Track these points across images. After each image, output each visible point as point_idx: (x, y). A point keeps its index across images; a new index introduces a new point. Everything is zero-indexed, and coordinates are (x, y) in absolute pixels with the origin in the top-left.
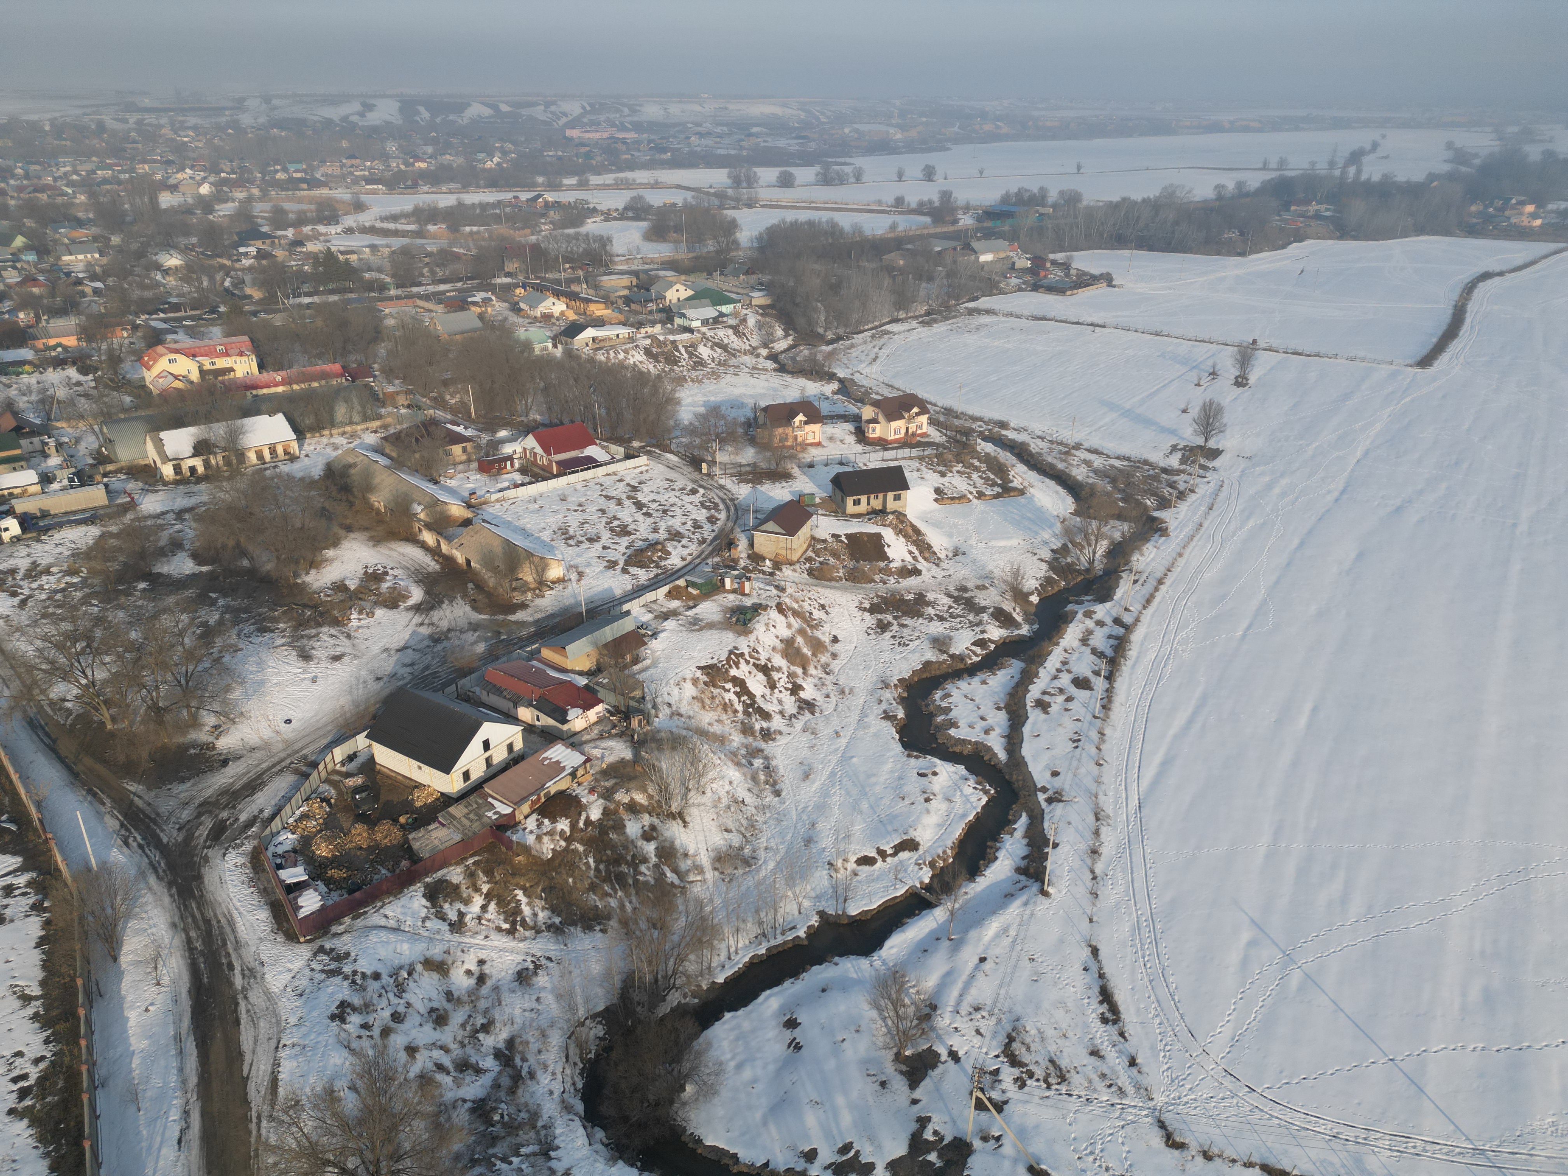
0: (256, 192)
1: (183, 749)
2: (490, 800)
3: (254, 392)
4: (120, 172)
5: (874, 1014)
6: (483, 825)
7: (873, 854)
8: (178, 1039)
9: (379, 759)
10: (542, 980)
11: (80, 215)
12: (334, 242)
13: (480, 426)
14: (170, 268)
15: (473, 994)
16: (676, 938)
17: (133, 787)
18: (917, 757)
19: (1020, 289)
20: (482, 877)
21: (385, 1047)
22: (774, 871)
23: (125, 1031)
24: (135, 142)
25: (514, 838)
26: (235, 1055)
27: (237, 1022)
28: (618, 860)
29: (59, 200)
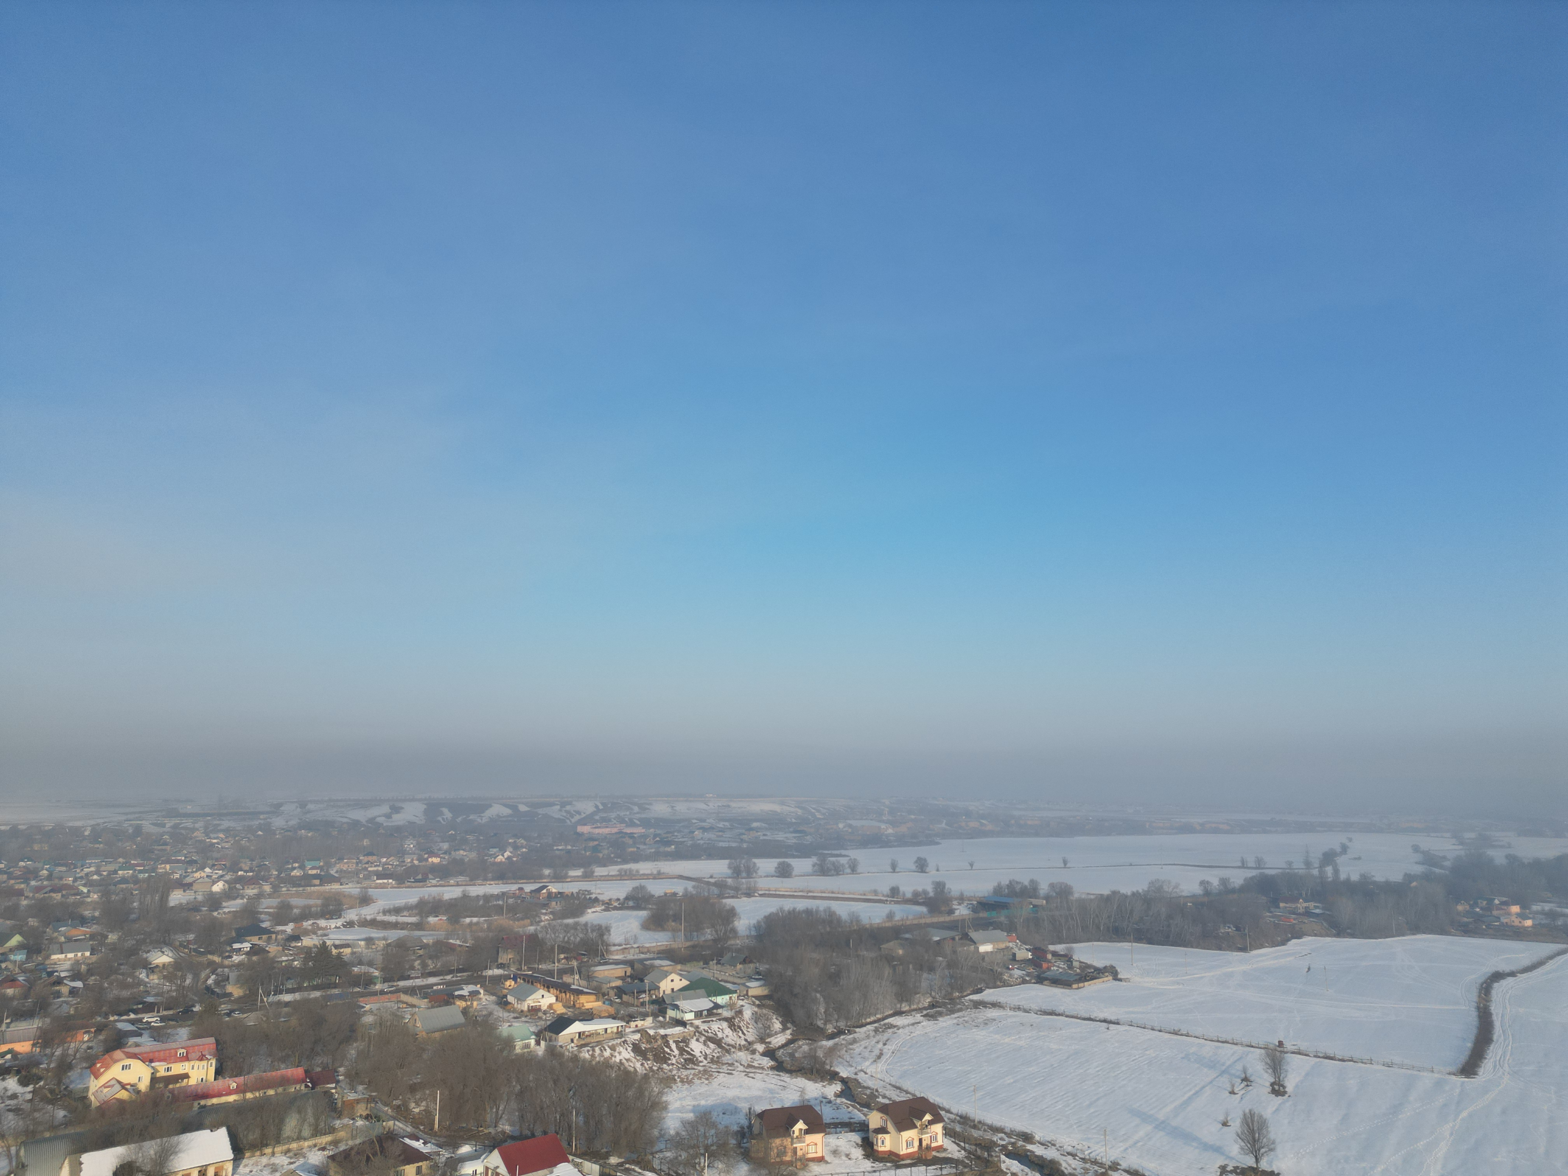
0: (267, 888)
3: (203, 1102)
4: (140, 872)
11: (87, 913)
12: (331, 936)
13: (442, 1140)
14: (157, 966)
19: (1024, 982)
24: (165, 844)
29: (72, 899)
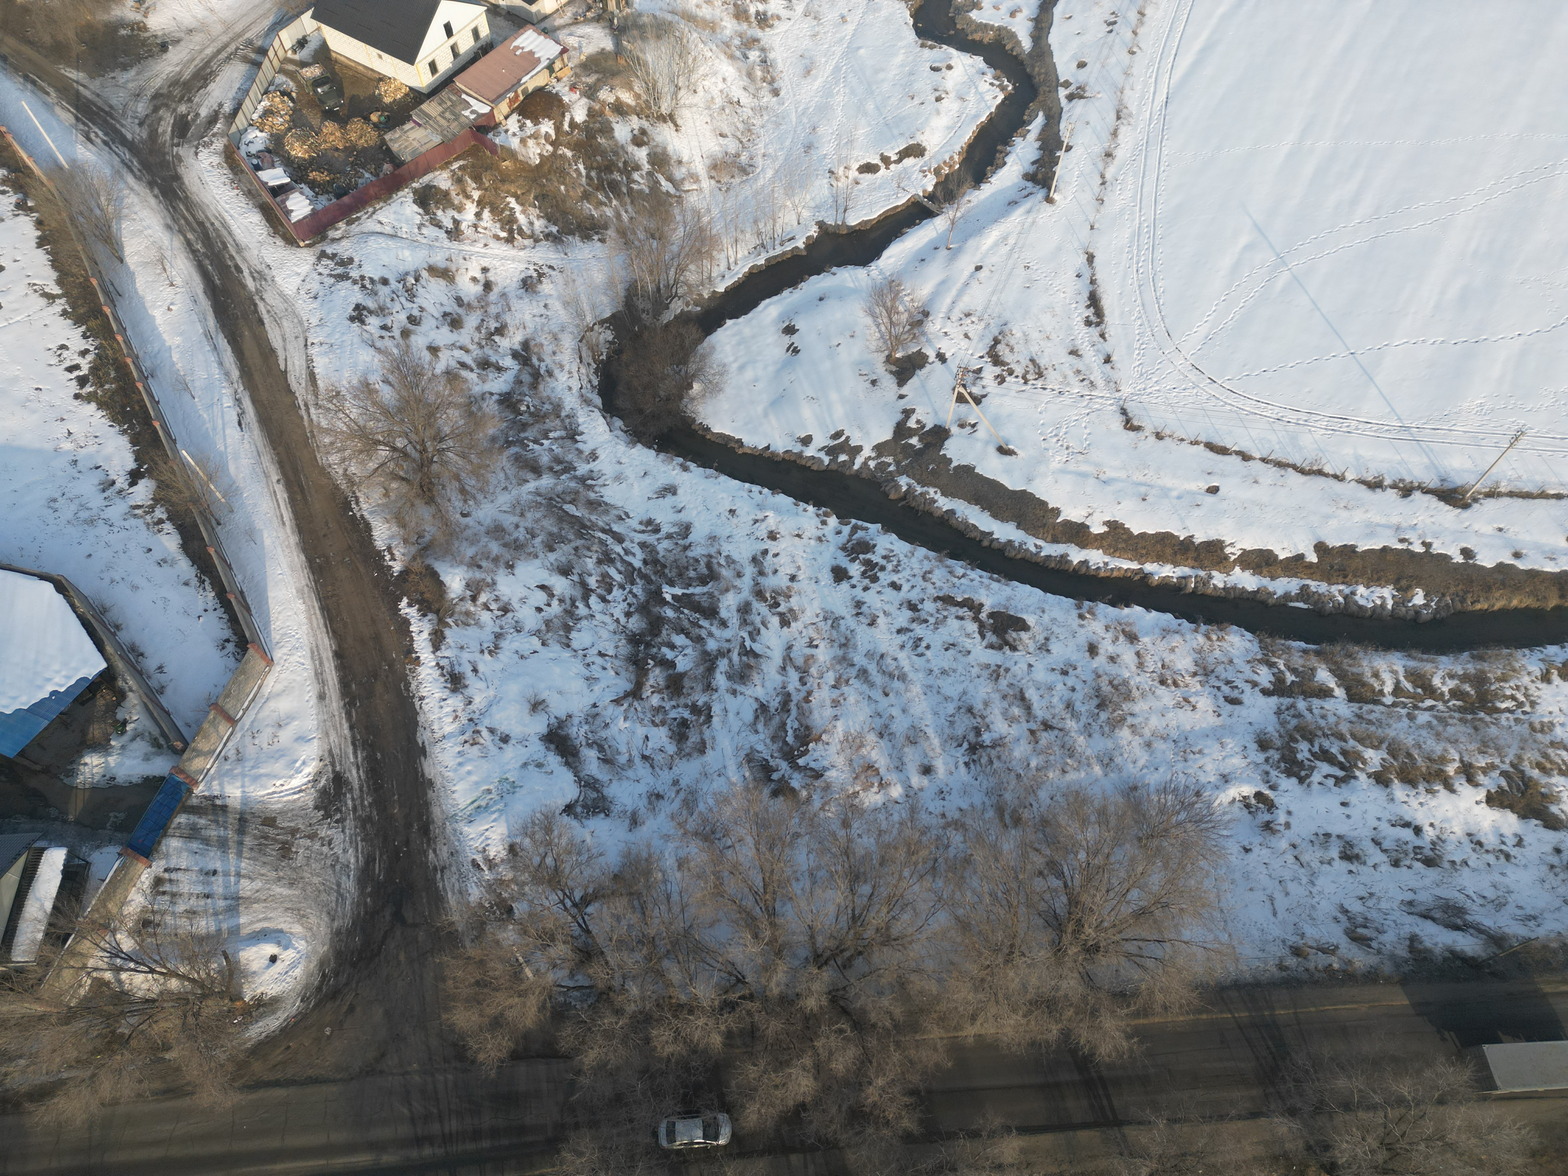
1: (113, 28)
2: (464, 96)
5: (869, 320)
6: (462, 127)
7: (876, 161)
8: (208, 336)
9: (332, 45)
10: (546, 287)
15: (483, 302)
16: (675, 248)
17: (73, 74)
18: (931, 47)
20: (471, 184)
21: (408, 346)
22: (773, 180)
23: (154, 328)
25: (497, 141)
26: (268, 353)
27: (261, 322)
28: (609, 167)
